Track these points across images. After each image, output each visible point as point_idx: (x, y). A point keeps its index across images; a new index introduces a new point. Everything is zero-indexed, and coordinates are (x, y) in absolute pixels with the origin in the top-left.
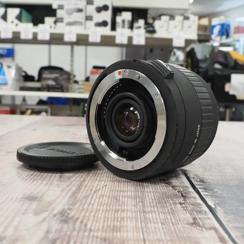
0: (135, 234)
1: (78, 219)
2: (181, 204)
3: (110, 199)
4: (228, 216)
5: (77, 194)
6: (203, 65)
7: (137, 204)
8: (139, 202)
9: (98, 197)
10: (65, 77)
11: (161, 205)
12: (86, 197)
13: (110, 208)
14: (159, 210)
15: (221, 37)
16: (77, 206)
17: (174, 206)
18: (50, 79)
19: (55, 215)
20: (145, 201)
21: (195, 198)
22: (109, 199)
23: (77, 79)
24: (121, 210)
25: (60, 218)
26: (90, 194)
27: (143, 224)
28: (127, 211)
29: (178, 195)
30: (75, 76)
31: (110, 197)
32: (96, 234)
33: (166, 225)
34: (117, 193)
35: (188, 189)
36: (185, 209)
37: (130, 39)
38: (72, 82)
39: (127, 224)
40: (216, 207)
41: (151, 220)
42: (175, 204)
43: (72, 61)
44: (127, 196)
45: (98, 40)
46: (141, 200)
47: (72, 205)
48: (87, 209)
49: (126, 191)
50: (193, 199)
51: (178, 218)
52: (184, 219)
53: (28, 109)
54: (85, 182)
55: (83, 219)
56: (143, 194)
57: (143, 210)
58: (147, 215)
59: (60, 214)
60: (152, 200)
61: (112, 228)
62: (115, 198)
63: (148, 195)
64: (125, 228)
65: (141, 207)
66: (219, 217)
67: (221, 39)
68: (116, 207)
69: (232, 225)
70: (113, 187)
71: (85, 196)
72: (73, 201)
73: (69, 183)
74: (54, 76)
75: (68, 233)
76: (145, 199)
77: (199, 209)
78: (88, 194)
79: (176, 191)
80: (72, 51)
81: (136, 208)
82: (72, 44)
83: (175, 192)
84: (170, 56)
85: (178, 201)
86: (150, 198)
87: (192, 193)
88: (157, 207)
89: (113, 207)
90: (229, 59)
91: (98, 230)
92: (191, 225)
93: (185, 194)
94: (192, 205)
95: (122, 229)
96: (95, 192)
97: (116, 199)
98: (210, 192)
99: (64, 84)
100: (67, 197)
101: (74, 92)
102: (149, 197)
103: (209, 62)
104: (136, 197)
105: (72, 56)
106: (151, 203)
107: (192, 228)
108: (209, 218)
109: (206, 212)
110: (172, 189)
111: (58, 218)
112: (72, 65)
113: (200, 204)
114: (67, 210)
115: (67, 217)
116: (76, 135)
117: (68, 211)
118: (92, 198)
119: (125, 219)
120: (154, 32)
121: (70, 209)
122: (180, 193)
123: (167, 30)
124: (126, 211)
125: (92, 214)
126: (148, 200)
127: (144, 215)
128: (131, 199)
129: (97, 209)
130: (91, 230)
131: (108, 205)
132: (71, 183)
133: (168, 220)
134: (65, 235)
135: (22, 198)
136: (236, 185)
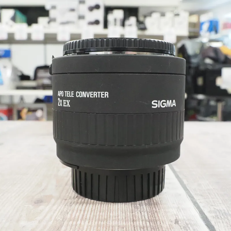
18: (45, 78)
123: (159, 27)
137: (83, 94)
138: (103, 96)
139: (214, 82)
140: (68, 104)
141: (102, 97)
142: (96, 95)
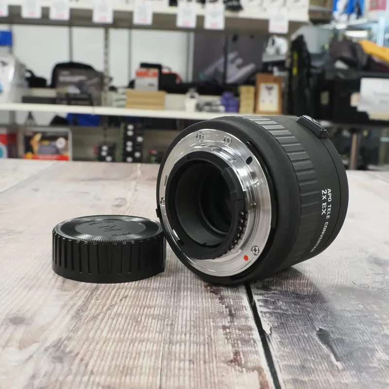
0: (151, 378)
1: (78, 354)
2: (224, 328)
3: (128, 321)
4: (284, 347)
5: (82, 311)
6: (317, 63)
7: (163, 329)
8: (167, 325)
9: (112, 318)
10: (95, 80)
11: (197, 330)
12: (94, 318)
13: (124, 336)
14: (192, 338)
15: (349, 15)
16: (80, 333)
17: (214, 332)
18: (71, 84)
19: (46, 350)
20: (176, 323)
21: (247, 318)
22: (126, 320)
23: (115, 83)
24: (139, 339)
25: (53, 354)
26: (100, 313)
27: (165, 363)
28: (148, 340)
29: (225, 312)
30: (111, 79)
31: (129, 318)
32: (97, 380)
33: (195, 363)
34: (140, 311)
35: (242, 303)
36: (228, 336)
37: (200, 19)
38: (106, 88)
39: (142, 363)
40: (271, 334)
41: (177, 355)
42: (216, 328)
43: (106, 54)
44: (153, 314)
45: (149, 21)
46: (170, 322)
47: (72, 332)
48: (93, 338)
49: (153, 306)
50: (243, 320)
51: (214, 353)
52: (223, 353)
53: (35, 133)
54: (98, 290)
55: (85, 355)
56: (176, 311)
57: (170, 338)
58: (174, 347)
59: (54, 346)
60: (186, 321)
61: (121, 369)
62: (134, 318)
63: (183, 314)
64: (139, 369)
65: (168, 335)
66: (271, 350)
67: (348, 19)
68: (133, 334)
69: (285, 363)
70: (135, 299)
71: (93, 316)
72: (75, 325)
73: (74, 292)
74: (77, 79)
75: (61, 378)
76: (177, 319)
77: (247, 337)
78: (98, 312)
79: (224, 306)
80: (107, 38)
81: (160, 335)
82: (106, 27)
83: (221, 308)
84: (267, 46)
85: (222, 323)
86: (184, 318)
87: (246, 308)
88: (190, 334)
89: (129, 334)
90: (359, 55)
91: (102, 373)
92: (229, 363)
93: (235, 310)
94: (239, 329)
95: (134, 370)
96: (108, 309)
97: (136, 320)
98: (271, 307)
99: (94, 92)
100: (69, 317)
101: (109, 105)
102: (182, 317)
103: (327, 57)
104: (165, 317)
105: (106, 46)
106: (184, 327)
107: (229, 368)
108: (256, 352)
109: (255, 342)
110: (219, 301)
111: (50, 354)
112: (106, 62)
113: (250, 329)
114: (65, 340)
115: (63, 352)
116: (99, 199)
117: (65, 342)
118: (103, 319)
119: (142, 354)
120: (238, 8)
121: (69, 339)
122: (228, 310)
123: (261, 5)
124: (146, 340)
125: (98, 347)
126: (180, 323)
127: (168, 348)
128: (157, 320)
129: (106, 337)
130: (92, 372)
131: (123, 332)
132: (77, 293)
133: (200, 355)
134: (57, 380)
135: (5, 320)
136: (311, 294)
139: (348, 100)
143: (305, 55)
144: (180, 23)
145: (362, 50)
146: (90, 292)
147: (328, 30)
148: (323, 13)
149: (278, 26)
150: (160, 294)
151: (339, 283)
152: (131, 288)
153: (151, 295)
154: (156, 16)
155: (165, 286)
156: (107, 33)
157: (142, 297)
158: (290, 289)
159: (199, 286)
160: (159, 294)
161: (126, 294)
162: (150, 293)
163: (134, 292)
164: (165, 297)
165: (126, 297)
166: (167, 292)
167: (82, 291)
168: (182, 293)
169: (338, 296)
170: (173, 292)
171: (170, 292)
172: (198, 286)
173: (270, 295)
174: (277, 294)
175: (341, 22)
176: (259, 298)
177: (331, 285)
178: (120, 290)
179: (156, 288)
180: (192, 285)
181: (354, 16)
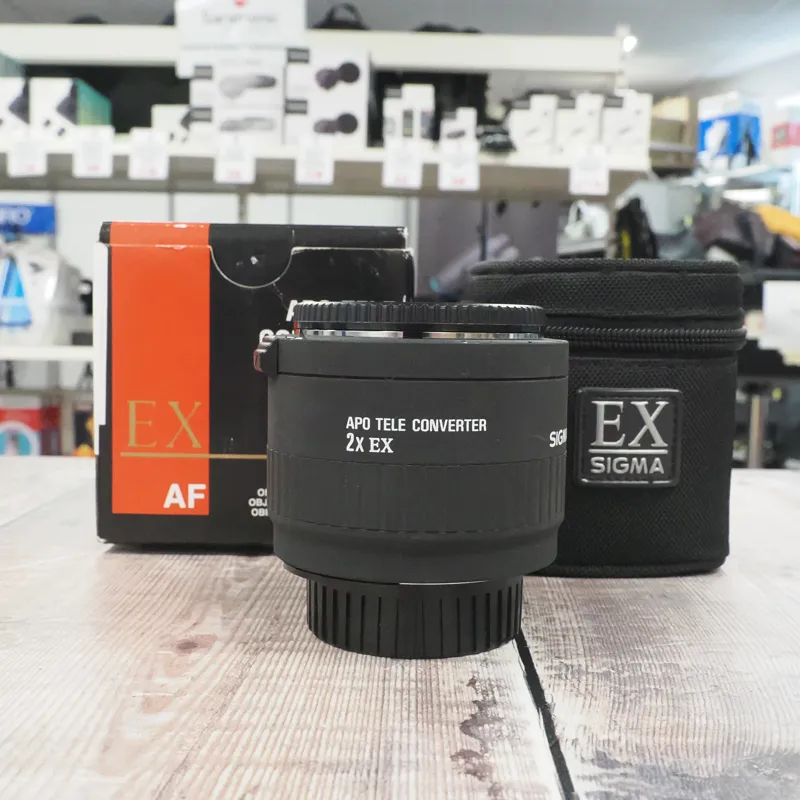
6: (671, 253)
15: (731, 158)
37: (431, 171)
45: (327, 177)
67: (730, 165)
73: (127, 777)
80: (242, 212)
82: (241, 190)
84: (566, 222)
90: (757, 236)
103: (690, 241)
120: (506, 147)
123: (552, 140)
132: (135, 778)
136: (718, 775)
137: (432, 425)
138: (476, 428)
140: (387, 446)
141: (473, 430)
142: (462, 426)
143: (645, 236)
144: (389, 180)
145: (762, 225)
146: (169, 776)
147: (690, 187)
148: (678, 155)
149: (588, 180)
150: (341, 779)
151: (783, 746)
152: (268, 765)
153: (319, 781)
154: (341, 167)
155: (354, 756)
156: (242, 203)
157: (295, 790)
158: (663, 760)
159: (438, 758)
160: (337, 779)
161: (255, 782)
162: (316, 777)
163: (276, 773)
164: (354, 789)
165: (256, 788)
166: (358, 775)
167: (148, 774)
168: (394, 777)
169: (786, 779)
170: (373, 774)
171: (365, 774)
172: (434, 754)
173: (615, 780)
174: (633, 776)
175: (714, 171)
176: (588, 790)
177: (765, 751)
178: (240, 770)
179: (331, 764)
180: (420, 755)
181: (741, 159)
